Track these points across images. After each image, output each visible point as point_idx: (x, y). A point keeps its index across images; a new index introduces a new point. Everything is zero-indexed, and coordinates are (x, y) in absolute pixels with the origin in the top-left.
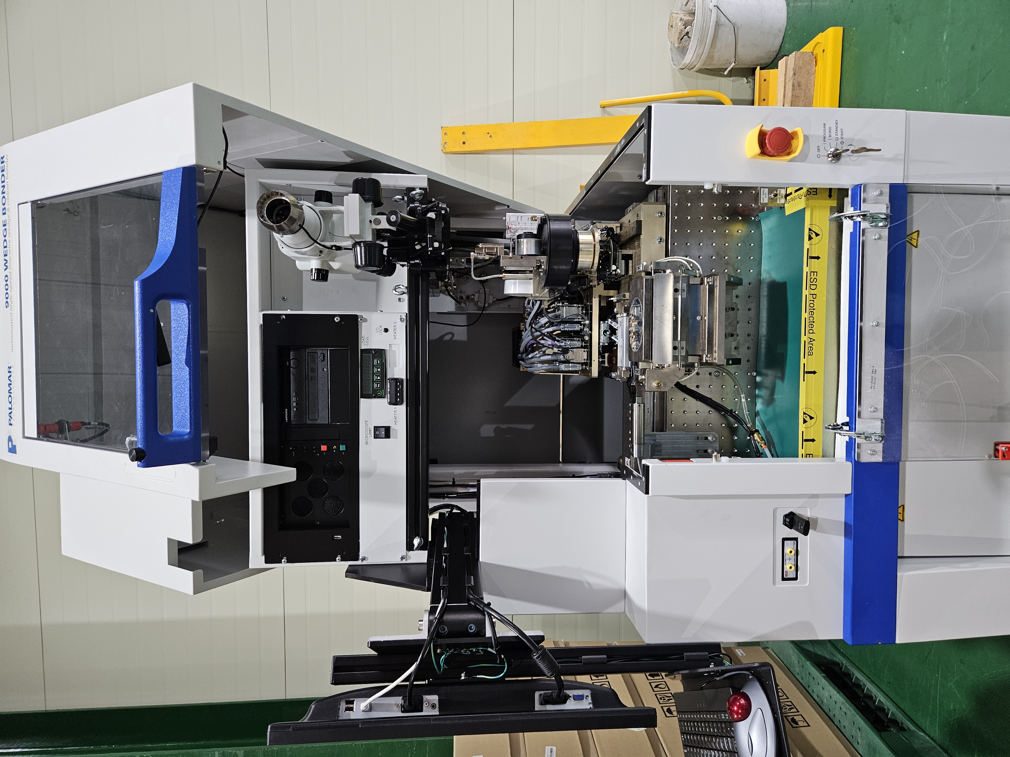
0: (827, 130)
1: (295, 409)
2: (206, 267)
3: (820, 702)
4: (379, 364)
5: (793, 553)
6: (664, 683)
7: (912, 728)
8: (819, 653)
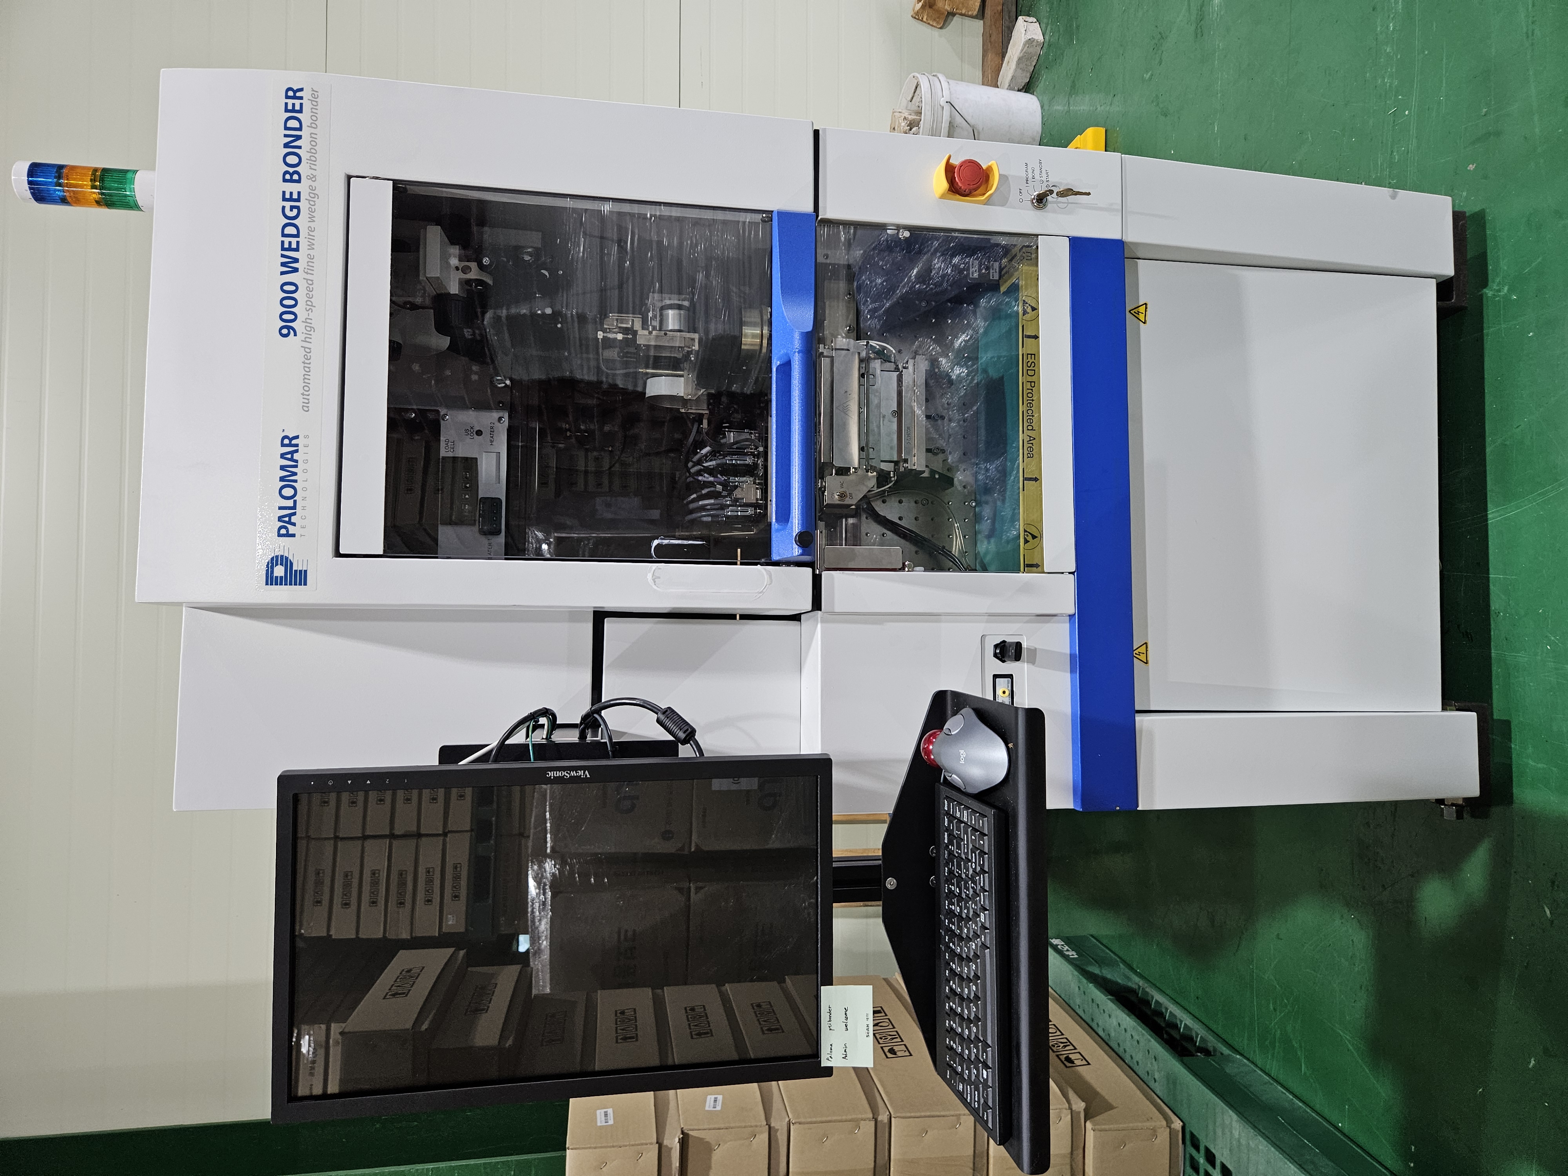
0: (1030, 171)
3: (1106, 1038)
4: (467, 477)
5: (1007, 693)
6: (887, 1021)
7: (1226, 1051)
8: (1109, 976)
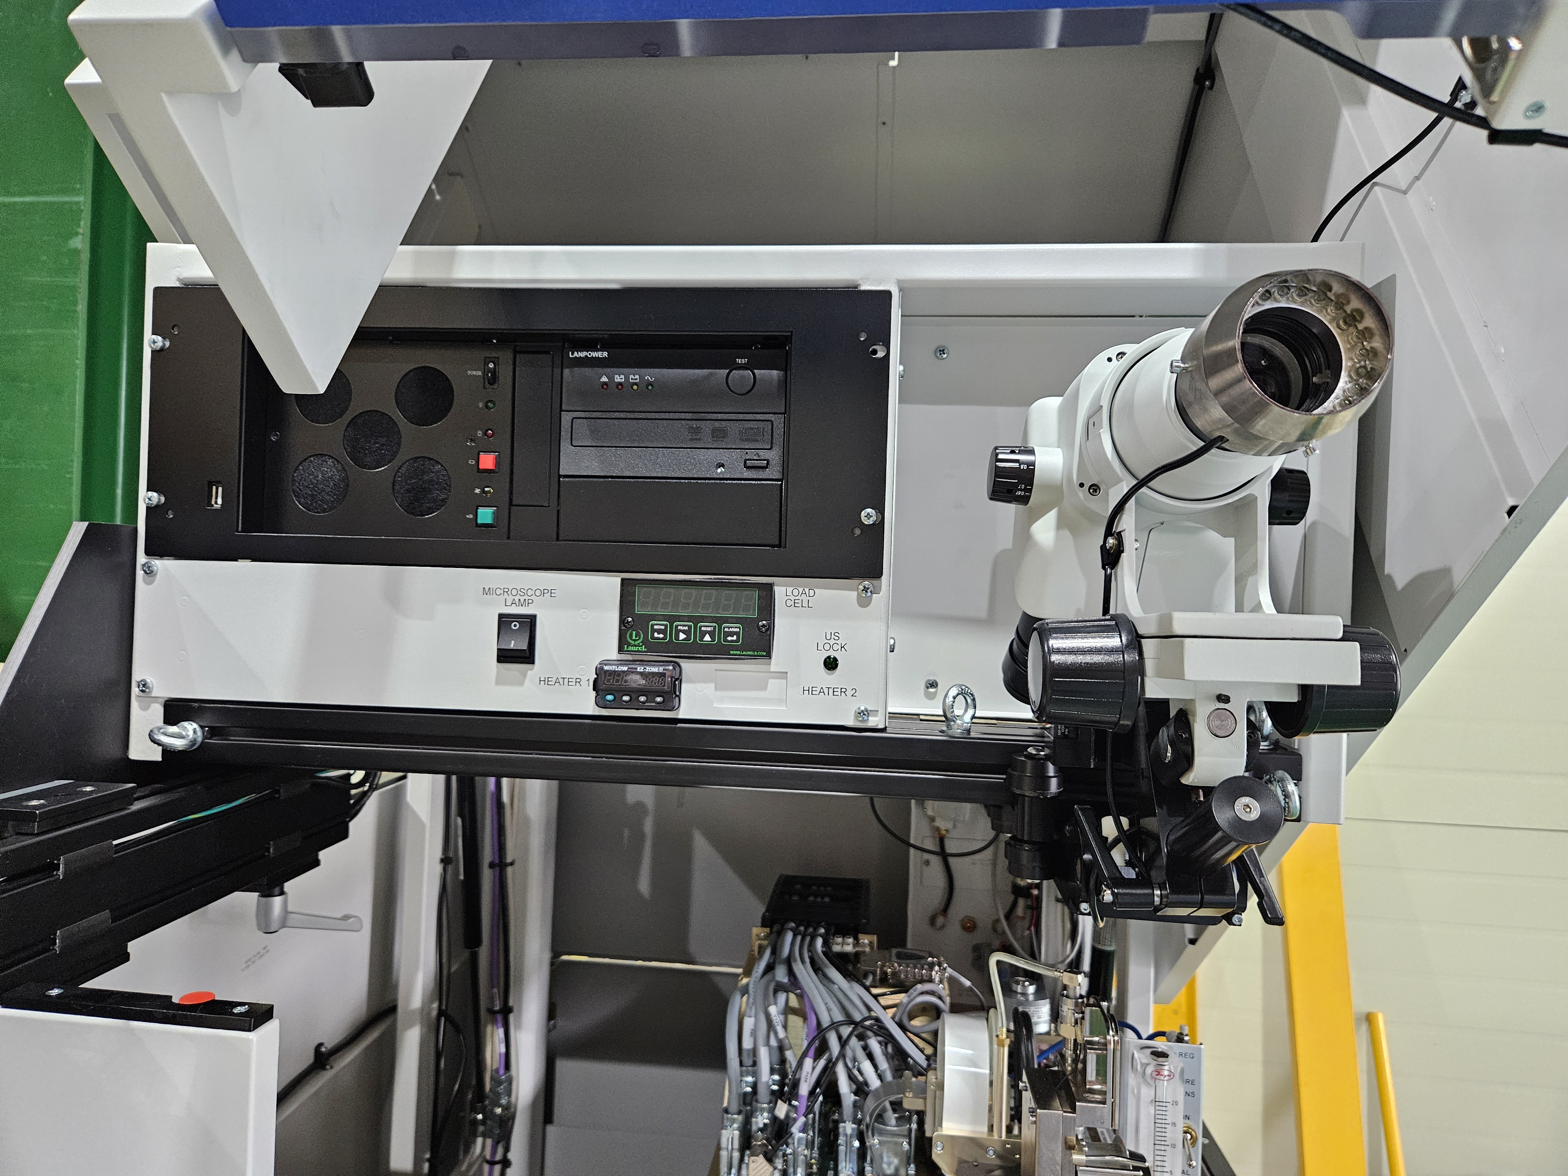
1: (604, 379)
2: (1061, 44)
4: (725, 638)
